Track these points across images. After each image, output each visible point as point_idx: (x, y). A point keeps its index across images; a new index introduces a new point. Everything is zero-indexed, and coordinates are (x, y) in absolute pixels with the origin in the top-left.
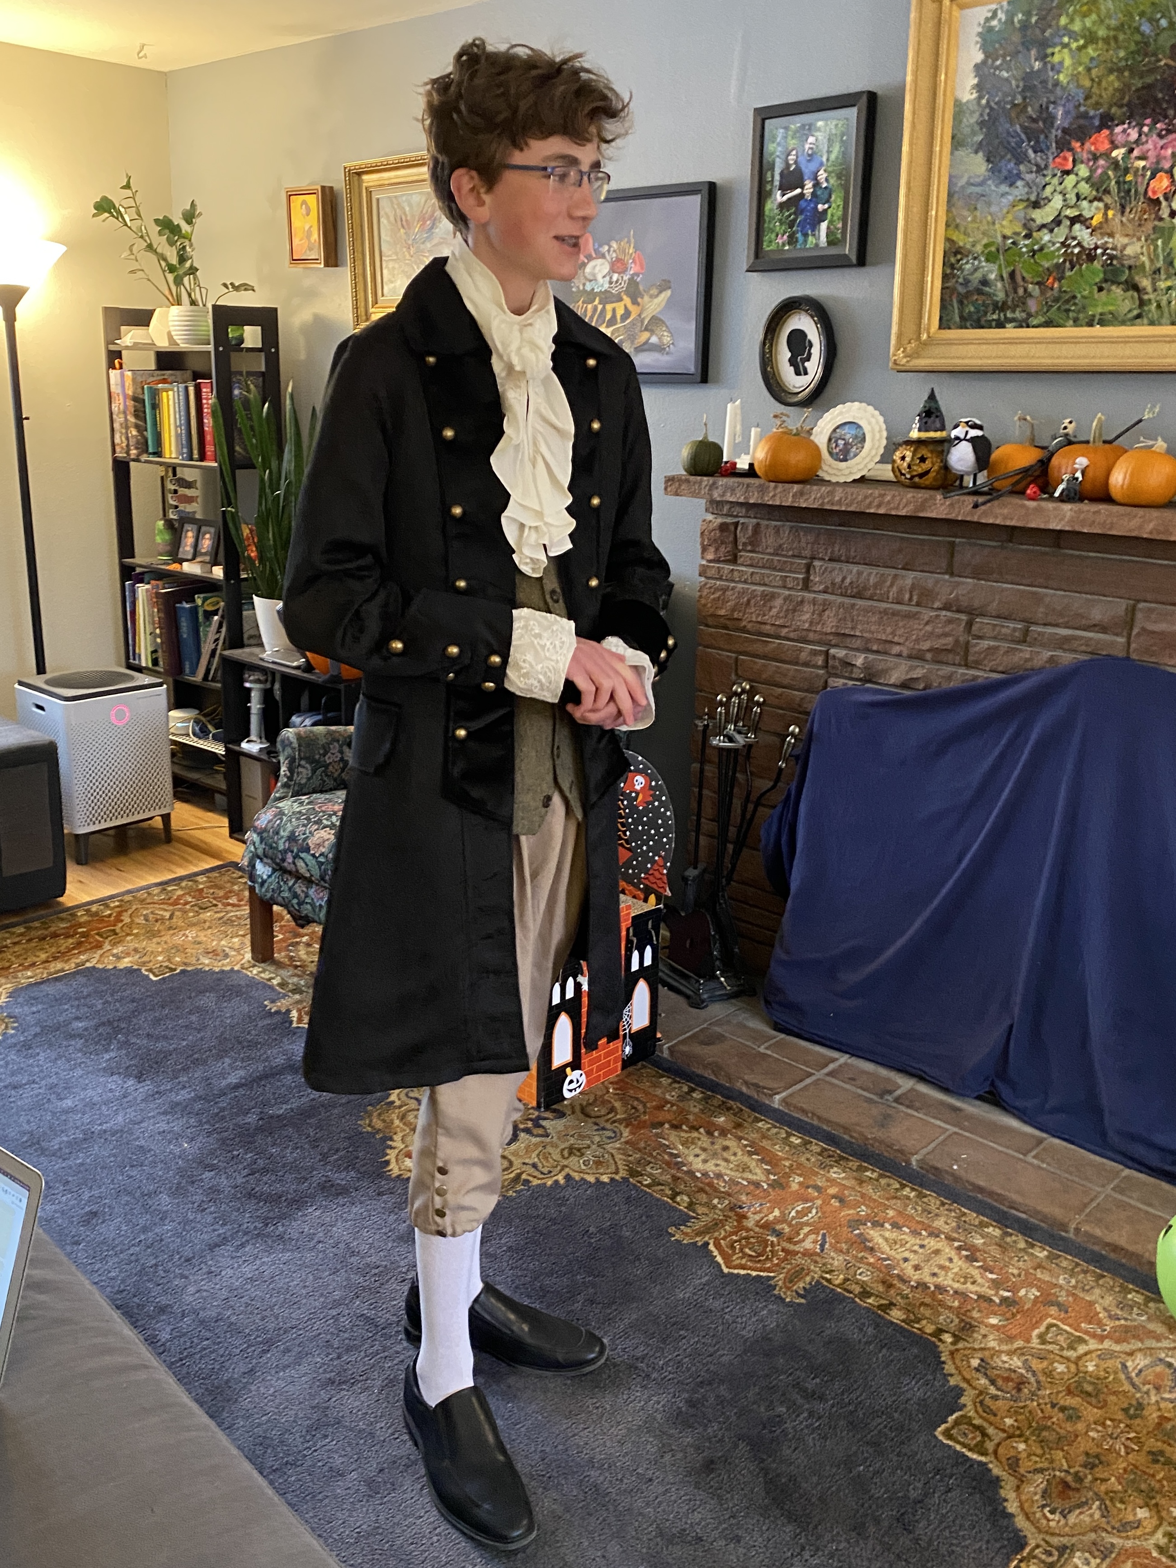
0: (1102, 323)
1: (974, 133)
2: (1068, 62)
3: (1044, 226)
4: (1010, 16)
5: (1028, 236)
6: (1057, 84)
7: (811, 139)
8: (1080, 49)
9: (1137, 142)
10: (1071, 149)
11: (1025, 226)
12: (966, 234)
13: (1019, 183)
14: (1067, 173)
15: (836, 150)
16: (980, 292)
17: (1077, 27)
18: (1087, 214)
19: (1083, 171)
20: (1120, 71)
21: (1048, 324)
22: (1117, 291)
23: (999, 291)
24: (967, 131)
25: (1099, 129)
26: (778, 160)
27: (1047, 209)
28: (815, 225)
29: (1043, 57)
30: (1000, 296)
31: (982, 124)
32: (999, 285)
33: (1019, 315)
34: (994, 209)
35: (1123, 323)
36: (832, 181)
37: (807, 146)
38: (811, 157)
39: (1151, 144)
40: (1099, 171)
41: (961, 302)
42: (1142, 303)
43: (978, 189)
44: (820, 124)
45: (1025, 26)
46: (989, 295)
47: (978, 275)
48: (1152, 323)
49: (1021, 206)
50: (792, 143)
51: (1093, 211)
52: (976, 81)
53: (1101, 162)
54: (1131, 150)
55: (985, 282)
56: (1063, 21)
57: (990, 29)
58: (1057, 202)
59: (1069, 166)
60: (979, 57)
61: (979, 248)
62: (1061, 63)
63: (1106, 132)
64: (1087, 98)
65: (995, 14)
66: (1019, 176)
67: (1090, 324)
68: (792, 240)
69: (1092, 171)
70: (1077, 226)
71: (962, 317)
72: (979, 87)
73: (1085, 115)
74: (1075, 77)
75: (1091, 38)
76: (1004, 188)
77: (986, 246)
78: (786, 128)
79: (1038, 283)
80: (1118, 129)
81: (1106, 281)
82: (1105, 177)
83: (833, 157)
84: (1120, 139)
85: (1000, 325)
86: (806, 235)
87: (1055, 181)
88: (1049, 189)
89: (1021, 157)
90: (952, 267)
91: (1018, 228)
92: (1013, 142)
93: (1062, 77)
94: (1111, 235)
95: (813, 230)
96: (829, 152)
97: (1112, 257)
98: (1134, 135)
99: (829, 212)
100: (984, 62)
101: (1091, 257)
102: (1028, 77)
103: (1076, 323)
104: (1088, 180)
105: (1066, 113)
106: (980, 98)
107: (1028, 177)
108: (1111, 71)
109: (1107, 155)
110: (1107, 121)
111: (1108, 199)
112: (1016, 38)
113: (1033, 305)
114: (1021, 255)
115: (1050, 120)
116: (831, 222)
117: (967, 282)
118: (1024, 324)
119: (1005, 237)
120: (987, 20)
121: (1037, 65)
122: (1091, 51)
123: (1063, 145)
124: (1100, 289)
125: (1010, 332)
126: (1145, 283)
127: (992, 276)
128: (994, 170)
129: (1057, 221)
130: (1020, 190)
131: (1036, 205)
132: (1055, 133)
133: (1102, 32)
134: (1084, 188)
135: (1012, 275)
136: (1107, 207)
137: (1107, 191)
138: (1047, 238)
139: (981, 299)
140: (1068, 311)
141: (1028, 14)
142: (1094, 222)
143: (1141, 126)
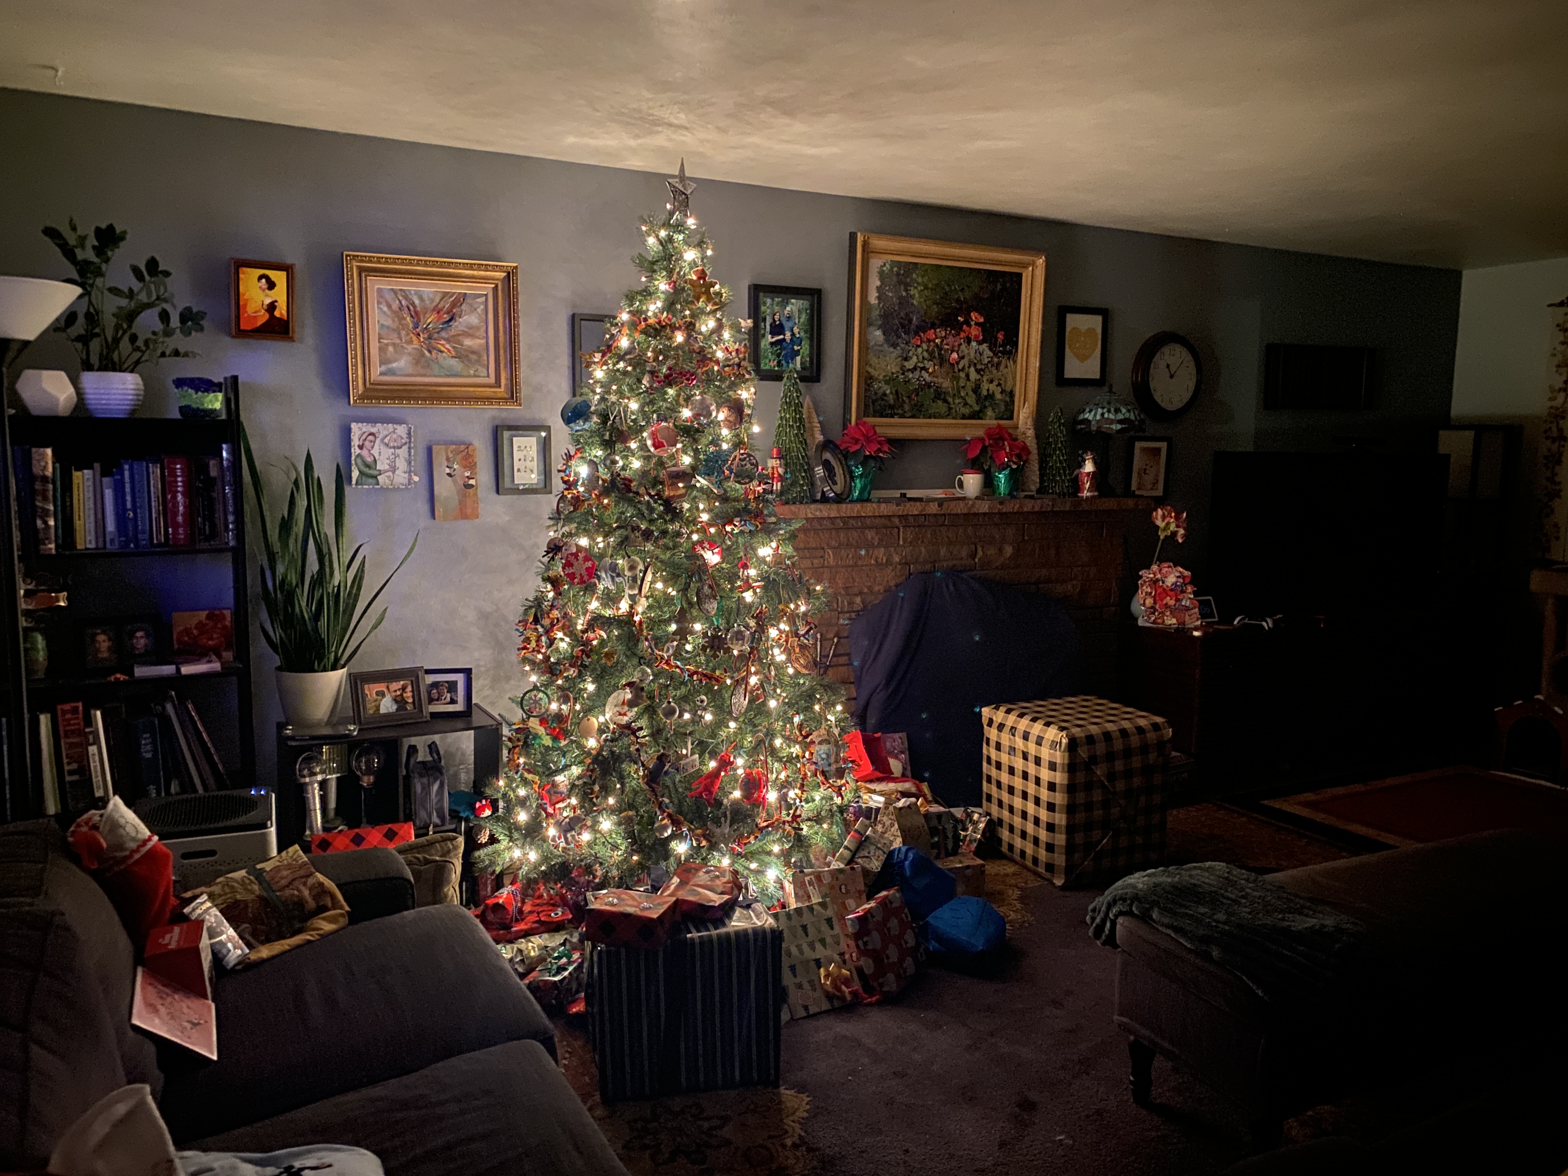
0: (935, 418)
1: (877, 320)
2: (917, 296)
3: (909, 370)
4: (892, 268)
5: (903, 374)
6: (912, 304)
7: (788, 308)
8: (922, 291)
9: (945, 337)
10: (920, 336)
11: (901, 369)
12: (875, 369)
13: (898, 348)
14: (918, 346)
15: (804, 317)
16: (883, 400)
17: (920, 280)
18: (927, 366)
19: (925, 346)
20: (937, 304)
21: (913, 417)
22: (940, 403)
23: (891, 399)
24: (874, 318)
25: (930, 329)
26: (768, 317)
27: (911, 362)
28: (793, 358)
29: (906, 290)
30: (892, 402)
31: (881, 316)
32: (891, 397)
33: (900, 411)
34: (888, 358)
35: (942, 418)
36: (802, 334)
37: (786, 312)
38: (789, 318)
39: (950, 339)
40: (931, 348)
41: (873, 404)
42: (950, 409)
43: (880, 348)
44: (793, 301)
45: (898, 274)
46: (886, 401)
47: (881, 391)
48: (954, 418)
49: (900, 359)
50: (776, 308)
51: (929, 365)
52: (877, 295)
53: (932, 343)
54: (942, 341)
55: (885, 394)
56: (914, 276)
57: (883, 271)
58: (915, 359)
59: (919, 343)
60: (878, 283)
61: (881, 377)
62: (914, 295)
63: (933, 331)
64: (925, 313)
65: (885, 265)
66: (898, 345)
67: (930, 418)
68: (779, 364)
69: (929, 347)
70: (923, 372)
71: (874, 411)
72: (879, 298)
73: (924, 321)
74: (920, 302)
75: (926, 288)
76: (892, 349)
77: (885, 376)
78: (773, 300)
79: (909, 397)
80: (938, 330)
81: (935, 397)
82: (933, 351)
83: (802, 320)
84: (939, 334)
85: (892, 416)
86: (788, 363)
87: (913, 349)
88: (911, 353)
89: (899, 337)
90: (868, 385)
91: (898, 369)
92: (895, 327)
93: (915, 302)
94: (937, 377)
95: (792, 359)
96: (799, 318)
97: (937, 387)
98: (943, 334)
99: (801, 351)
100: (881, 286)
101: (929, 387)
102: (901, 297)
103: (924, 417)
104: (927, 351)
105: (917, 318)
106: (879, 303)
107: (903, 346)
108: (934, 304)
109: (934, 341)
110: (933, 326)
111: (935, 360)
112: (895, 279)
113: (907, 407)
114: (900, 383)
115: (910, 321)
116: (802, 357)
117: (876, 394)
118: (902, 416)
119: (893, 373)
120: (881, 266)
121: (904, 294)
122: (926, 291)
123: (916, 333)
124: (934, 402)
125: (896, 420)
126: (950, 400)
127: (888, 392)
128: (887, 340)
129: (915, 368)
130: (898, 351)
131: (906, 359)
132: (913, 327)
133: (930, 286)
134: (926, 355)
135: (897, 391)
136: (935, 365)
137: (935, 357)
138: (911, 376)
139: (883, 403)
140: (921, 411)
141: (900, 269)
142: (930, 370)
143: (946, 330)
